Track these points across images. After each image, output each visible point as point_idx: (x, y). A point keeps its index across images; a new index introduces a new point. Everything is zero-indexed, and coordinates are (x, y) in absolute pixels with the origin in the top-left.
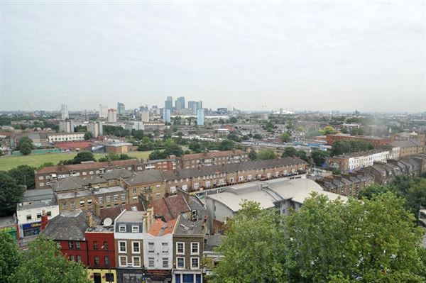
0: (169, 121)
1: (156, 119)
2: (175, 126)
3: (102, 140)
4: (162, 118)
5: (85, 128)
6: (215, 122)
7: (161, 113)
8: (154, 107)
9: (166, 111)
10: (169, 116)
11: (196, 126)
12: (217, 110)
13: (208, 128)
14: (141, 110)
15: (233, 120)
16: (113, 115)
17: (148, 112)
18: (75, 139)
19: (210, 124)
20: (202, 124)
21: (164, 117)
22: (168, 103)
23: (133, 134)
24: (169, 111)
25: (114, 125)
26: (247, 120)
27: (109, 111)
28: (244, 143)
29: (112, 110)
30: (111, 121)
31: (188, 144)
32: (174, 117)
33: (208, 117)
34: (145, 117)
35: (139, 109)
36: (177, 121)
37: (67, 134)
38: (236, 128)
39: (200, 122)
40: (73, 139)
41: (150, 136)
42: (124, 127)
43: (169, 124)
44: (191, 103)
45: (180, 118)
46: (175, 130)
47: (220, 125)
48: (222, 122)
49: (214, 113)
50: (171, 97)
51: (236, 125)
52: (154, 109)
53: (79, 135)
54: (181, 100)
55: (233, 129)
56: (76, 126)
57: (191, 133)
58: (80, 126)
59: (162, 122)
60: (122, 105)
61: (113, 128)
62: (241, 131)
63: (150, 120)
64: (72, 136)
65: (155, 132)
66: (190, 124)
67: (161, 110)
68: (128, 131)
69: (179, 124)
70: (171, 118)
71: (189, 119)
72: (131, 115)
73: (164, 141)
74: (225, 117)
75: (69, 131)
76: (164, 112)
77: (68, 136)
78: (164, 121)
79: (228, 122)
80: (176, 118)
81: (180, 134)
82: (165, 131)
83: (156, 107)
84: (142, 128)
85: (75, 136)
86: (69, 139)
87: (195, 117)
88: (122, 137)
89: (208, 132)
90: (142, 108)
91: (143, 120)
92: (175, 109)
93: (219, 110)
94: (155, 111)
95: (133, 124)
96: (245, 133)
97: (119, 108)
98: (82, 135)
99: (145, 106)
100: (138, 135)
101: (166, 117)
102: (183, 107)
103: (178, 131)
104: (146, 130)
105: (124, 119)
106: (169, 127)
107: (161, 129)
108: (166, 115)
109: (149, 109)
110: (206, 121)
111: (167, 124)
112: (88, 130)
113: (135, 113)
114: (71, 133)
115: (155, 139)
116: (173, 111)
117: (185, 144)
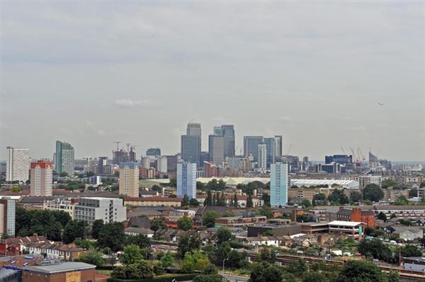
0: (193, 193)
1: (156, 188)
2: (213, 211)
3: (13, 250)
4: (173, 184)
6: (320, 199)
7: (172, 170)
8: (150, 152)
9: (185, 168)
10: (193, 179)
11: (267, 211)
12: (322, 161)
13: (300, 219)
14: (116, 161)
15: (372, 194)
16: (43, 175)
17: (137, 171)
19: (306, 203)
20: (284, 203)
21: (179, 183)
22: (190, 141)
23: (95, 235)
24: (193, 168)
25: (45, 207)
26: (413, 194)
27: (33, 165)
28: (407, 266)
29: (43, 164)
30: (36, 192)
31: (246, 265)
32: (205, 181)
33: (300, 182)
34: (130, 182)
35: (111, 157)
36: (214, 195)
38: (382, 216)
39: (279, 199)
41: (142, 241)
42: (71, 211)
43: (194, 204)
44: (251, 143)
45: (222, 186)
46: (210, 223)
47: (335, 209)
48: (338, 197)
49: (314, 171)
50: (198, 126)
51: (382, 207)
52: (153, 157)
54: (227, 131)
55: (374, 222)
57: (253, 232)
59: (173, 197)
60: (69, 147)
61: (45, 217)
62: (398, 229)
63: (142, 190)
65: (154, 228)
66: (249, 204)
67: (172, 160)
68: (82, 224)
69: (221, 204)
70: (199, 186)
71: (248, 189)
72: (90, 174)
73: (181, 256)
74: (348, 183)
76: (179, 167)
78: (179, 193)
79: (355, 198)
80: (213, 185)
81: (224, 236)
82: (183, 225)
83: (157, 152)
84: (121, 216)
87: (264, 181)
88: (67, 243)
89: (303, 230)
90: (120, 157)
91: (121, 192)
92: (208, 157)
93: (328, 159)
94: (154, 165)
95: (97, 204)
96: (407, 235)
97: (59, 155)
99: (127, 150)
100: (109, 236)
101: (185, 184)
102: (231, 152)
103: (218, 226)
104: (131, 223)
105: (71, 186)
106: (192, 213)
107: (173, 218)
108: (185, 176)
109: (138, 158)
110: (295, 193)
111: (188, 203)
113: (101, 169)
115: (155, 250)
116: (203, 161)
117: (238, 267)
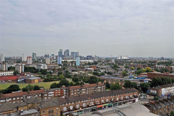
0: (61, 63)
1: (53, 62)
2: (65, 67)
3: (24, 75)
4: (57, 61)
5: (14, 68)
6: (86, 64)
7: (56, 58)
8: (52, 55)
9: (59, 58)
10: (61, 60)
11: (75, 66)
12: (86, 57)
13: (82, 68)
14: (45, 57)
15: (96, 63)
16: (30, 60)
17: (49, 59)
18: (8, 74)
19: (83, 65)
20: (79, 65)
21: (58, 61)
22: (60, 53)
23: (41, 72)
24: (61, 58)
25: (30, 66)
26: (103, 63)
27: (28, 58)
28: (102, 77)
29: (30, 57)
30: (28, 63)
31: (71, 77)
32: (63, 61)
33: (82, 61)
34: (48, 61)
35: (44, 56)
36: (65, 64)
37: (3, 71)
38: (97, 67)
39: (78, 64)
40: (6, 75)
41: (50, 73)
42: (36, 67)
43: (61, 65)
44: (72, 53)
45: (67, 62)
46: (64, 69)
47: (89, 66)
48: (89, 64)
49: (85, 59)
50: (62, 50)
51: (98, 65)
52: (53, 56)
53: (10, 72)
54: (68, 51)
55: (96, 69)
56: (9, 66)
57: (73, 71)
58: (11, 66)
59: (57, 64)
60: (35, 54)
61: (30, 68)
62: (100, 70)
63: (50, 63)
64: (6, 73)
65: (53, 70)
66: (72, 65)
67: (56, 57)
68: (38, 69)
69: (66, 65)
70: (62, 62)
71: (72, 62)
72: (40, 59)
73: (58, 76)
74: (91, 61)
75: (4, 70)
76: (58, 58)
77: (4, 73)
78: (58, 63)
79: (92, 64)
80: (65, 62)
81: (67, 72)
82: (59, 69)
83: (53, 55)
84: (46, 68)
85: (8, 73)
86: (4, 75)
87: (75, 61)
88: (35, 73)
89: (82, 70)
90: (46, 56)
91: (46, 63)
92: (64, 56)
93: (87, 56)
94: (53, 57)
95: (41, 65)
96: (102, 71)
97: (33, 56)
98: (12, 72)
99: (47, 55)
100: (44, 72)
101: (59, 61)
102: (68, 55)
103: (66, 70)
104: (48, 69)
105: (36, 62)
106: (61, 67)
107: (57, 68)
108: (59, 60)
109: (50, 56)
110: (81, 63)
111: (60, 65)
112: (16, 69)
113: (42, 58)
114: (6, 71)
115: (53, 74)
116: (63, 57)
117: (70, 78)
